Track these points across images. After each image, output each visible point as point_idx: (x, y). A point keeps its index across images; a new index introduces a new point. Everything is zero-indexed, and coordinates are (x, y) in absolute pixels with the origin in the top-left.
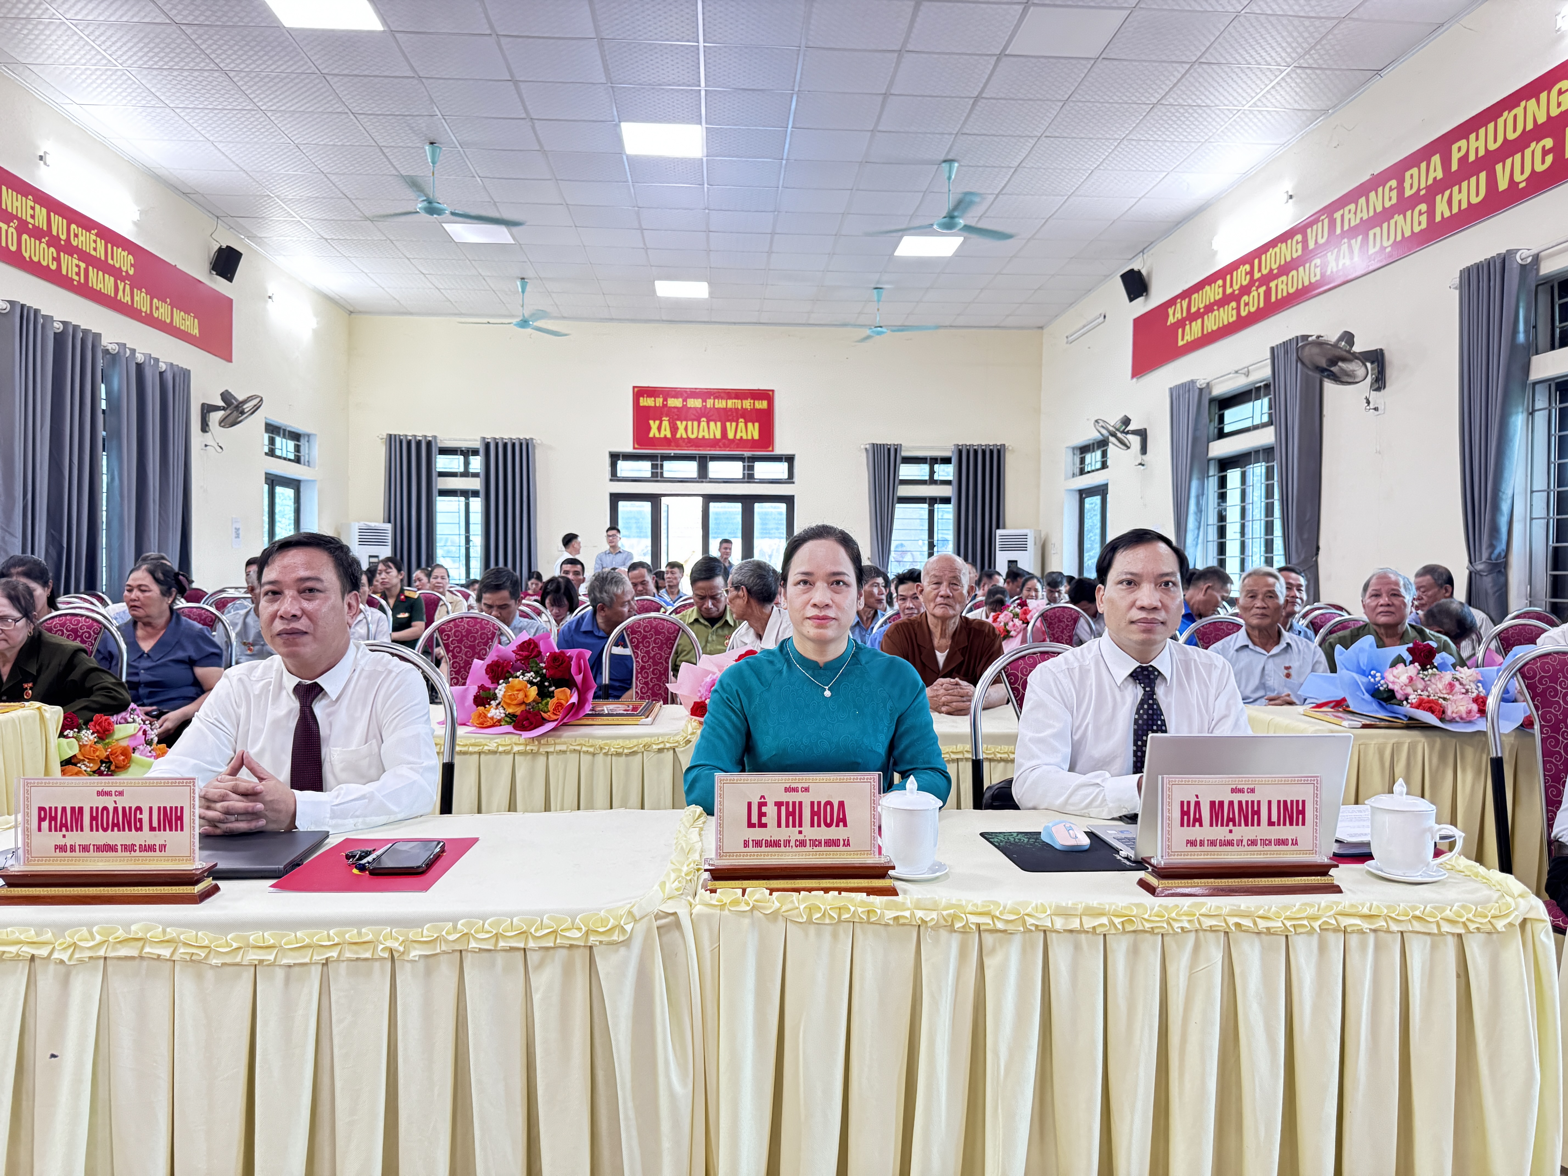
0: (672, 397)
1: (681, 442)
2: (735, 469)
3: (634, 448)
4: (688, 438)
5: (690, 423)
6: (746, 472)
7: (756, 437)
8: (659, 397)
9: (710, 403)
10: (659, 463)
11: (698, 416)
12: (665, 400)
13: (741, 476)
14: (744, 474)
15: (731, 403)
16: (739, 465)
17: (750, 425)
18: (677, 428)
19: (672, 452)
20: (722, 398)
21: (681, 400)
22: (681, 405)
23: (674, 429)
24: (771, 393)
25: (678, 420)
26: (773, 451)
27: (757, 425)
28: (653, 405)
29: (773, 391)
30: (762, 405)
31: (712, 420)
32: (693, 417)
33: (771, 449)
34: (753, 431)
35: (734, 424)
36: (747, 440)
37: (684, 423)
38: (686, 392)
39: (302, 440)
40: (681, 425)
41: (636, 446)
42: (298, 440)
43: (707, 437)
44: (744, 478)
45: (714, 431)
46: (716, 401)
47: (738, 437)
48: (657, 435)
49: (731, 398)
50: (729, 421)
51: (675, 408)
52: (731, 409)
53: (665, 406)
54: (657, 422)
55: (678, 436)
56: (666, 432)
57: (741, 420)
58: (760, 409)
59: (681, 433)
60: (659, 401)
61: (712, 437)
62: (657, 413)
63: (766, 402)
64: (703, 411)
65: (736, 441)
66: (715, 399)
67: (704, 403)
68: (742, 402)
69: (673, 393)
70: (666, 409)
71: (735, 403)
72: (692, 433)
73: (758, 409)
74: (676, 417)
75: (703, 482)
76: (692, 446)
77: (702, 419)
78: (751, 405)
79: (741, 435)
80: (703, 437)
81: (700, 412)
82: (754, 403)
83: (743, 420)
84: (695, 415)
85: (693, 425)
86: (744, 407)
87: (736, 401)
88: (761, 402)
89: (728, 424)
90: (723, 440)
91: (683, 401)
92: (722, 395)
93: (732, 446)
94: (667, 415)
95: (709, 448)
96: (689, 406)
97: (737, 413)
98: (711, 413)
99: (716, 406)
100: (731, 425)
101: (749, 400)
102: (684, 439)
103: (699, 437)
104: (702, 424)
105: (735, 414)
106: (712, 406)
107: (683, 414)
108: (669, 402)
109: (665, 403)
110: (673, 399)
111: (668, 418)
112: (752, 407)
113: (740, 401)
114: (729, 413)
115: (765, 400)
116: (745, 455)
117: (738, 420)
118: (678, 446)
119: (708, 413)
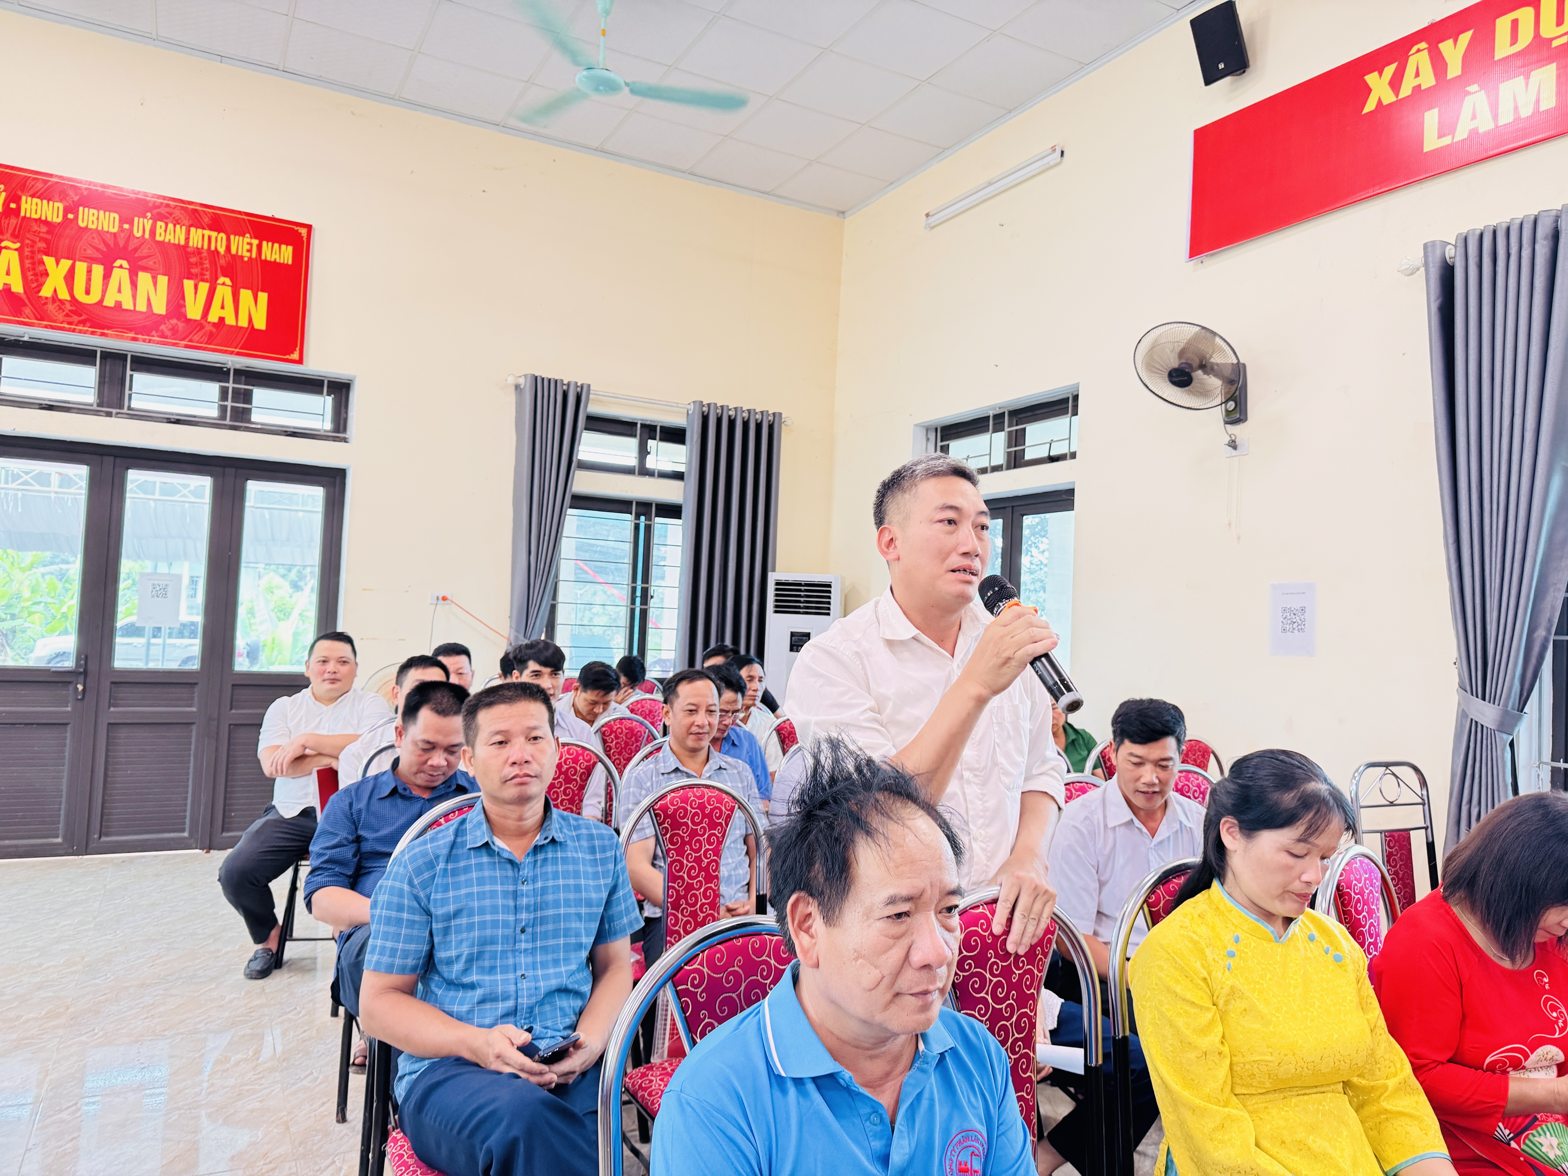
0: (33, 196)
1: (51, 307)
2: (201, 396)
4: (75, 302)
5: (81, 268)
6: (229, 404)
7: (260, 323)
9: (141, 227)
11: (107, 250)
12: (13, 198)
13: (214, 412)
14: (223, 409)
15: (198, 238)
16: (213, 387)
17: (246, 295)
18: (45, 274)
19: (27, 334)
20: (176, 222)
21: (59, 205)
22: (58, 220)
23: (34, 274)
24: (303, 231)
25: (47, 253)
26: (300, 361)
27: (263, 297)
29: (309, 227)
30: (281, 254)
31: (145, 269)
32: (90, 252)
33: (295, 356)
34: (253, 310)
36: (237, 329)
37: (66, 264)
38: (76, 189)
40: (55, 268)
43: (126, 305)
44: (223, 416)
45: (151, 294)
46: (159, 223)
47: (213, 317)
49: (199, 225)
50: (190, 276)
51: (39, 221)
52: (198, 251)
53: (9, 212)
55: (46, 292)
56: (10, 277)
57: (223, 280)
58: (274, 264)
59: (53, 287)
61: (142, 307)
63: (290, 248)
64: (121, 243)
65: (208, 328)
66: (155, 219)
67: (126, 226)
68: (228, 240)
69: (39, 185)
70: (13, 221)
71: (210, 238)
72: (88, 292)
73: (270, 262)
74: (42, 245)
75: (109, 414)
76: (83, 322)
77: (118, 263)
78: (250, 251)
79: (222, 313)
80: (118, 304)
81: (111, 243)
82: (259, 247)
83: (228, 281)
84: (98, 250)
85: (89, 271)
86: (233, 251)
87: (214, 234)
88: (276, 245)
89: (188, 285)
90: (174, 321)
91: (66, 211)
92: (177, 213)
93: (196, 338)
94: (15, 237)
95: (132, 335)
96: (82, 225)
97: (213, 263)
98: (144, 251)
99: (158, 238)
100: (196, 287)
101: (247, 239)
102: (62, 302)
103: (105, 303)
104: (116, 272)
105: (207, 264)
106: (147, 236)
107: (64, 243)
108: (24, 206)
109: (13, 206)
110: (35, 200)
111: (18, 245)
112: (254, 256)
113: (222, 235)
114: (193, 260)
115: (287, 244)
116: (230, 365)
117: (217, 279)
118: (42, 319)
119: (136, 250)
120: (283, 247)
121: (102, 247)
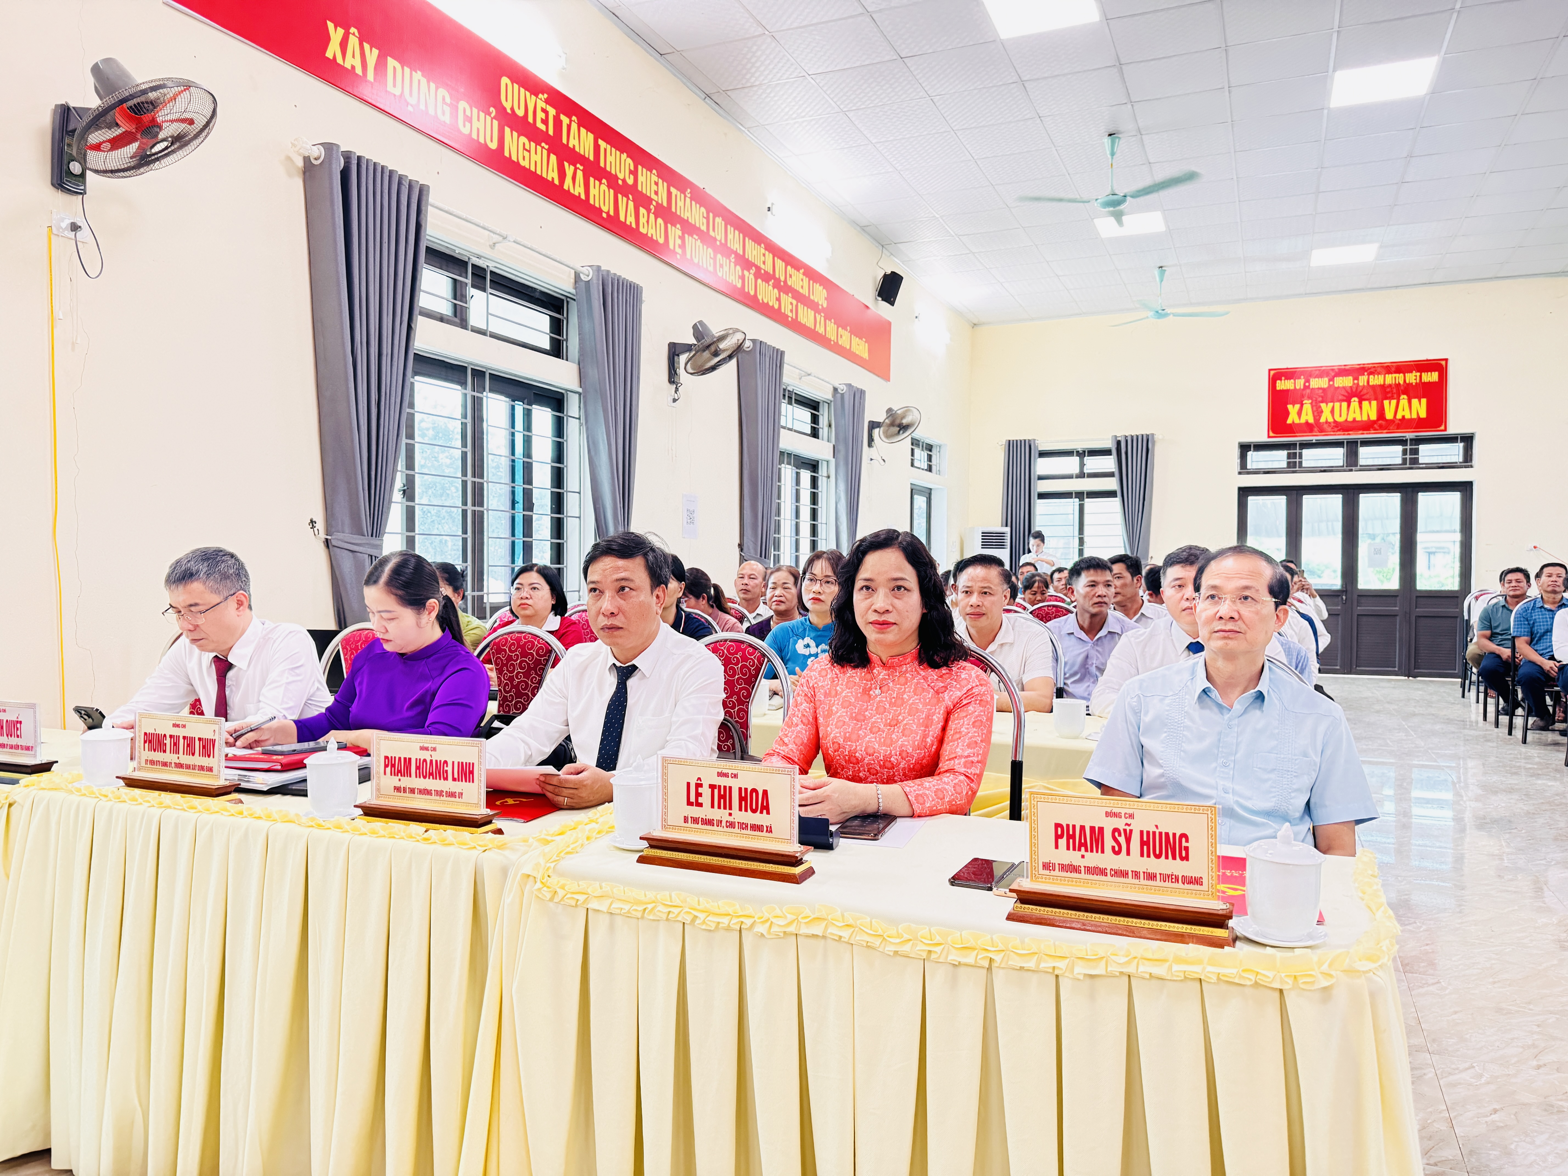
0: (1315, 378)
1: (1325, 426)
2: (1394, 454)
3: (1269, 437)
4: (1335, 422)
5: (1337, 405)
6: (1406, 457)
7: (1423, 415)
8: (1300, 378)
9: (1363, 380)
10: (1298, 451)
11: (1349, 395)
12: (1308, 381)
13: (1401, 462)
14: (1403, 459)
15: (1390, 379)
16: (1399, 448)
17: (1415, 401)
18: (1322, 412)
19: (1314, 439)
20: (1379, 374)
21: (1326, 379)
22: (1326, 386)
23: (1318, 412)
24: (1443, 363)
25: (1322, 402)
26: (1445, 430)
27: (1424, 401)
28: (1292, 388)
29: (1446, 360)
30: (1432, 377)
31: (1365, 400)
32: (1341, 397)
33: (1442, 428)
34: (1419, 408)
35: (1394, 402)
36: (1411, 420)
37: (1330, 405)
38: (1333, 370)
39: (934, 450)
40: (1326, 408)
41: (1271, 434)
42: (930, 451)
43: (1358, 419)
44: (1404, 463)
45: (1370, 411)
46: (1371, 377)
47: (1399, 416)
48: (1297, 421)
49: (1389, 372)
50: (1386, 399)
51: (1319, 388)
52: (1390, 386)
53: (1306, 387)
54: (1297, 406)
55: (1323, 420)
56: (1308, 416)
57: (1402, 397)
58: (1429, 383)
59: (1326, 416)
60: (1300, 383)
61: (1365, 418)
62: (1297, 397)
63: (1437, 373)
64: (1354, 390)
65: (1397, 422)
66: (1369, 375)
67: (1356, 382)
68: (1405, 376)
69: (1317, 372)
70: (1308, 391)
71: (1395, 378)
72: (1341, 416)
73: (1427, 383)
74: (1320, 399)
75: (1351, 470)
76: (1339, 430)
77: (1353, 399)
78: (1416, 379)
79: (1403, 414)
80: (1354, 419)
81: (1349, 391)
82: (1421, 376)
83: (1405, 397)
84: (1344, 395)
85: (1341, 406)
86: (1407, 381)
87: (1397, 375)
88: (1429, 373)
89: (1386, 402)
90: (1380, 422)
91: (1330, 381)
92: (1379, 370)
93: (1391, 428)
94: (1309, 398)
95: (1361, 432)
96: (1336, 385)
97: (1398, 390)
98: (1365, 391)
99: (1371, 384)
100: (1390, 403)
101: (1414, 373)
102: (1330, 423)
103: (1349, 420)
104: (1352, 404)
105: (1395, 391)
106: (1366, 384)
107: (1329, 395)
108: (1312, 383)
109: (1307, 384)
110: (1317, 379)
111: (1310, 401)
112: (1418, 381)
113: (1402, 375)
114: (1388, 390)
115: (1435, 371)
116: (1408, 437)
117: (1400, 396)
118: (1322, 432)
119: (1361, 391)
120: (1433, 373)
121: (1346, 394)
